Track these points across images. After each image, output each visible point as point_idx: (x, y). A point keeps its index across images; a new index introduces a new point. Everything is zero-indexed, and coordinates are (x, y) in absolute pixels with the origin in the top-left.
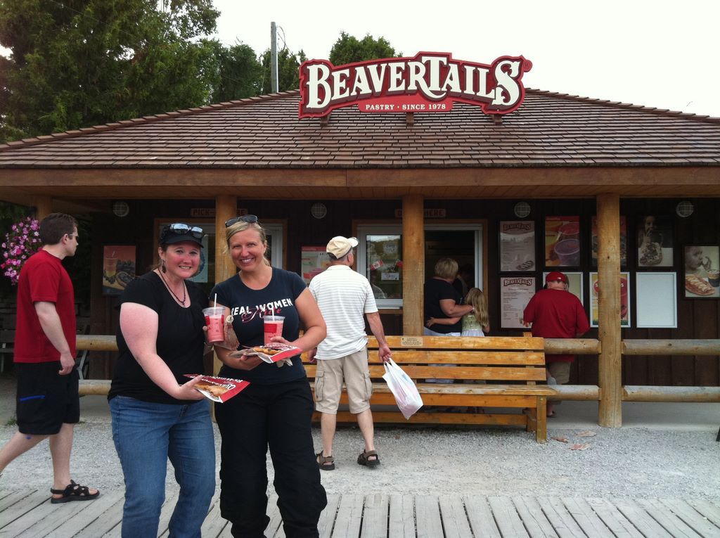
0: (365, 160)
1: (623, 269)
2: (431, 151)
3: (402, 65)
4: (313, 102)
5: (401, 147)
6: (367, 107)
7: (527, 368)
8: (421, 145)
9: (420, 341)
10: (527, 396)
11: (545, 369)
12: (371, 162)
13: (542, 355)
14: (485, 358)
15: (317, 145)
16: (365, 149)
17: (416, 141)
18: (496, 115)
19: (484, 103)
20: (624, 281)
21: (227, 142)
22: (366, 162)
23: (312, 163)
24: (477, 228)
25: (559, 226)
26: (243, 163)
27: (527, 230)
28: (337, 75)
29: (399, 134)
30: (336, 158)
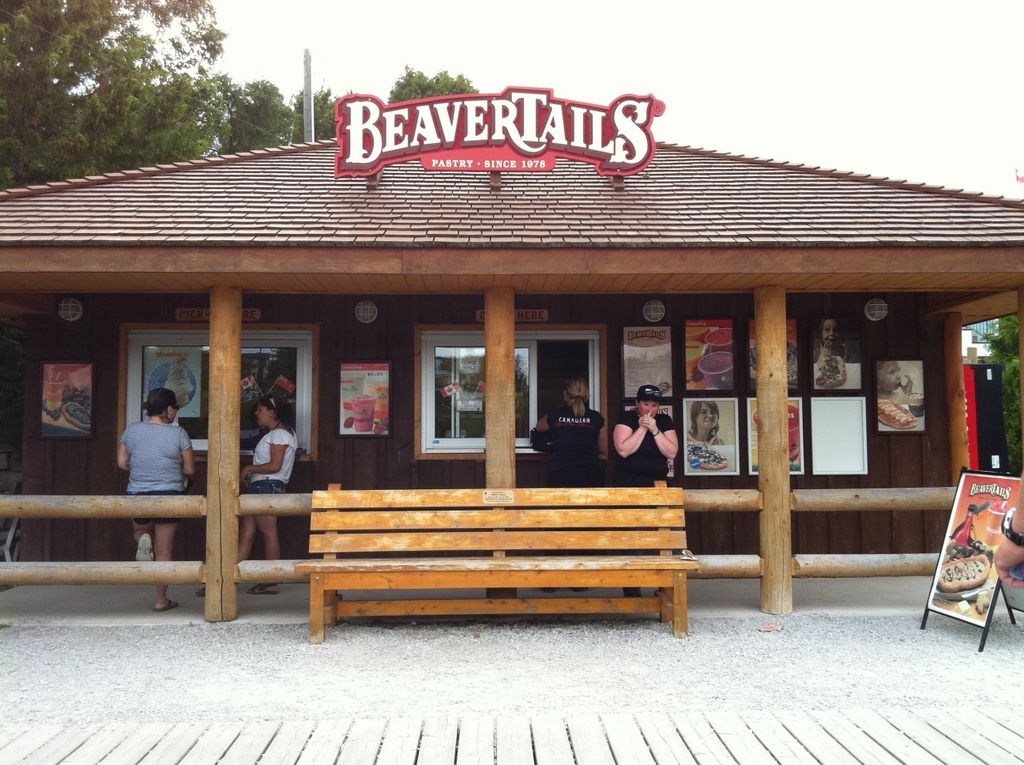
0: (430, 236)
1: (791, 393)
2: (524, 225)
3: (484, 104)
4: (356, 155)
5: (482, 219)
6: (435, 162)
7: (660, 531)
8: (510, 217)
9: (511, 496)
10: (659, 571)
11: (684, 532)
12: (437, 239)
13: (681, 513)
14: (602, 519)
15: (359, 215)
16: (431, 221)
17: (504, 211)
18: (616, 176)
19: (600, 159)
20: (792, 410)
21: (228, 210)
22: (431, 239)
23: (352, 239)
24: (591, 336)
25: (704, 335)
26: (250, 239)
27: (659, 338)
28: (390, 117)
29: (479, 202)
30: (388, 233)
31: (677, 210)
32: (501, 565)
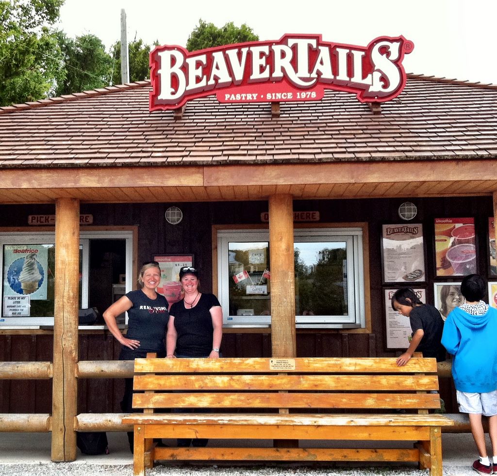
0: (225, 155)
2: (300, 144)
3: (266, 49)
4: (166, 93)
5: (266, 141)
6: (227, 96)
7: (418, 394)
8: (289, 138)
9: (292, 364)
10: (418, 427)
11: (438, 395)
12: (231, 158)
13: (436, 379)
14: (369, 383)
15: (170, 140)
16: (225, 143)
17: (283, 134)
18: (374, 102)
21: (68, 138)
22: (226, 158)
23: (164, 160)
25: (451, 230)
26: (86, 161)
27: (413, 234)
28: (192, 62)
29: (263, 126)
30: (192, 154)
31: (425, 129)
32: (286, 421)
